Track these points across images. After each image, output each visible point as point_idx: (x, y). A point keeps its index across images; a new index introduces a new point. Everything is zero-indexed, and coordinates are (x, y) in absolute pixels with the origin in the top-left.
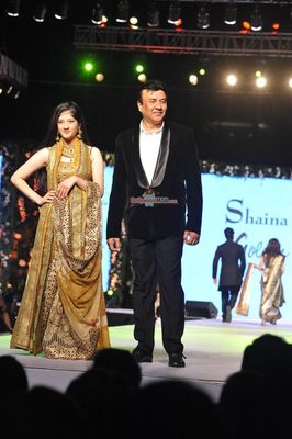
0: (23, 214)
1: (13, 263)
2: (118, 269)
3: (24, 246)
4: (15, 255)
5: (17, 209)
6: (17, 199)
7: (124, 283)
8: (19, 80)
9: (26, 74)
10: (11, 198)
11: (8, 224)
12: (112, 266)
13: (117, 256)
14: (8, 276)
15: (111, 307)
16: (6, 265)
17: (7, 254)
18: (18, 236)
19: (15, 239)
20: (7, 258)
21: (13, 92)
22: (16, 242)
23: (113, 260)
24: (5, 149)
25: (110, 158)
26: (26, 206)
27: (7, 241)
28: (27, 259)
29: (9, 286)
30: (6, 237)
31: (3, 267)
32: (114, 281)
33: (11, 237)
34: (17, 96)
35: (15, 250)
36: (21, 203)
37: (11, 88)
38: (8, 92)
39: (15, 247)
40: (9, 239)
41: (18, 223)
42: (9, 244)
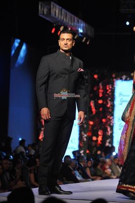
0: (94, 110)
1: (89, 138)
3: (95, 128)
4: (90, 134)
5: (90, 108)
6: (90, 102)
8: (89, 33)
9: (93, 30)
14: (86, 146)
16: (85, 139)
17: (86, 134)
18: (91, 123)
20: (85, 136)
21: (86, 41)
22: (91, 127)
26: (95, 106)
27: (85, 126)
28: (97, 136)
29: (88, 152)
30: (85, 123)
31: (84, 141)
33: (88, 124)
34: (88, 43)
35: (90, 131)
36: (92, 104)
37: (85, 38)
38: (83, 41)
39: (90, 129)
40: (86, 125)
41: (91, 115)
42: (87, 128)
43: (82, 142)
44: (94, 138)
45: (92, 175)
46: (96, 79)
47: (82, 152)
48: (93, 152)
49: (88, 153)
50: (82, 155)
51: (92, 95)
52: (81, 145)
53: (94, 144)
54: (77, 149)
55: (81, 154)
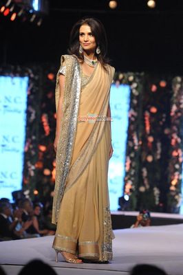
0: (47, 128)
1: (39, 172)
2: (131, 176)
3: (48, 157)
4: (41, 165)
5: (41, 124)
6: (41, 116)
7: (137, 189)
10: (36, 115)
11: (34, 138)
12: (127, 174)
13: (131, 165)
14: (34, 184)
15: (126, 210)
16: (32, 173)
17: (34, 164)
18: (43, 148)
19: (41, 151)
20: (33, 168)
21: (37, 19)
22: (41, 154)
23: (127, 168)
24: (30, 71)
25: (123, 78)
26: (49, 122)
27: (33, 153)
28: (51, 168)
29: (36, 192)
30: (32, 149)
31: (30, 176)
32: (128, 187)
33: (37, 150)
34: (39, 24)
35: (41, 161)
36: (45, 119)
37: (34, 16)
38: (32, 20)
39: (40, 158)
40: (35, 151)
41: (43, 137)
42: (35, 156)
43: (28, 178)
44: (47, 172)
45: (41, 228)
46: (50, 80)
47: (27, 193)
48: (45, 193)
49: (36, 195)
50: (27, 197)
51: (44, 105)
52: (26, 182)
53: (45, 180)
54: (19, 187)
55: (25, 196)
